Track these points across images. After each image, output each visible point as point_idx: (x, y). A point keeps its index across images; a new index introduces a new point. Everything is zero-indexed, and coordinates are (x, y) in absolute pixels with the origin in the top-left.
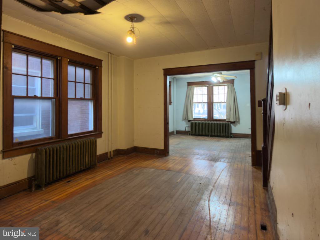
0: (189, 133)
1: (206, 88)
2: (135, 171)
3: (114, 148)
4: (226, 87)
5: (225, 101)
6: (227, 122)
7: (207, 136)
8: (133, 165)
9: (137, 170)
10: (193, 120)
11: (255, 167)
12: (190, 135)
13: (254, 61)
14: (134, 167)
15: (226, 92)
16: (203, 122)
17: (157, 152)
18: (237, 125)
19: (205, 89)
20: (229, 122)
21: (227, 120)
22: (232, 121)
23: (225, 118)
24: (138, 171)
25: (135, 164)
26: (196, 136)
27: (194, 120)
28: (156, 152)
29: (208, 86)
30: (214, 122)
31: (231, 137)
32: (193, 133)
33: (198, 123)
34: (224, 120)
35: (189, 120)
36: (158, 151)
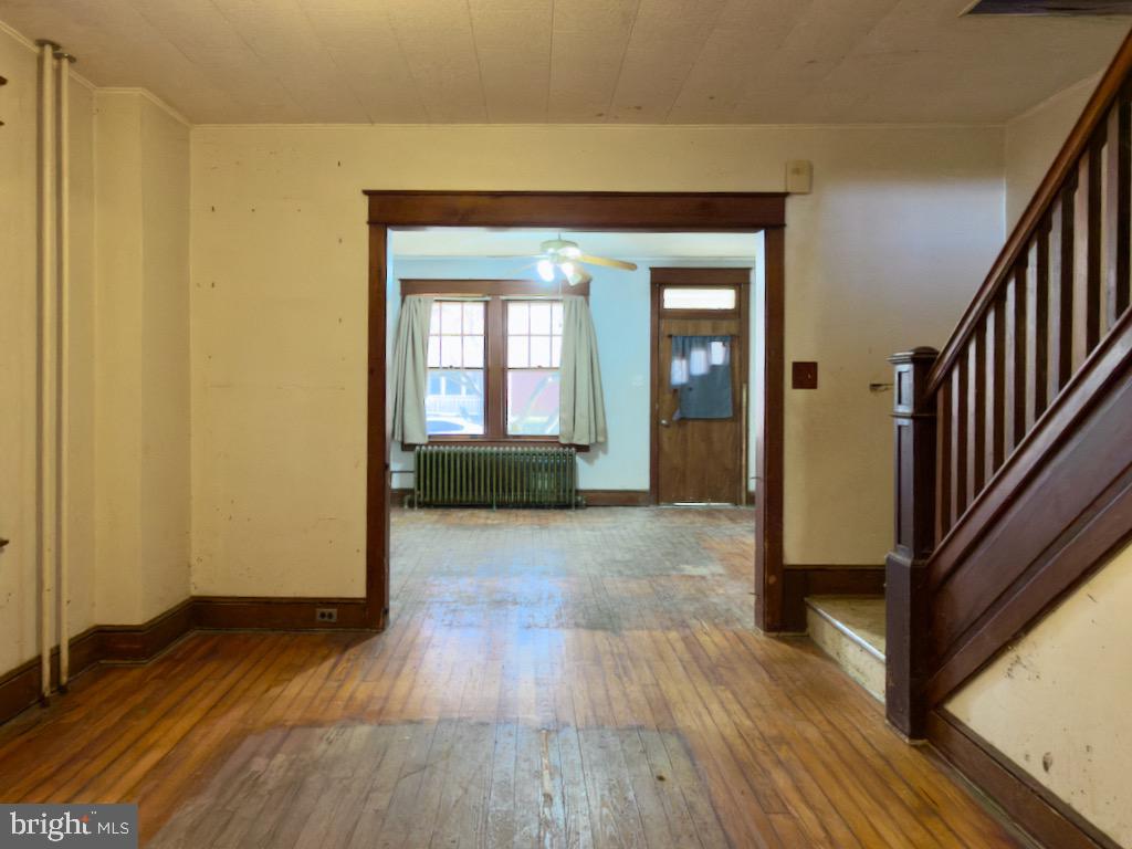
0: (407, 498)
1: (480, 308)
2: (259, 764)
3: (74, 626)
4: (558, 309)
5: (556, 364)
6: (564, 446)
7: (486, 506)
8: (224, 725)
9: (272, 755)
10: (425, 441)
11: (774, 634)
12: (411, 505)
13: (785, 195)
14: (240, 736)
15: (558, 330)
16: (470, 449)
17: (330, 616)
18: (596, 456)
19: (472, 314)
20: (571, 446)
21: (563, 441)
22: (584, 442)
23: (557, 433)
24: (280, 758)
25: (237, 713)
26: (439, 511)
27: (431, 443)
28: (323, 615)
29: (488, 298)
30: (514, 449)
31: (578, 506)
32: (428, 499)
33: (449, 455)
34: (552, 441)
35: (409, 440)
36: (334, 611)
